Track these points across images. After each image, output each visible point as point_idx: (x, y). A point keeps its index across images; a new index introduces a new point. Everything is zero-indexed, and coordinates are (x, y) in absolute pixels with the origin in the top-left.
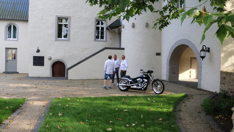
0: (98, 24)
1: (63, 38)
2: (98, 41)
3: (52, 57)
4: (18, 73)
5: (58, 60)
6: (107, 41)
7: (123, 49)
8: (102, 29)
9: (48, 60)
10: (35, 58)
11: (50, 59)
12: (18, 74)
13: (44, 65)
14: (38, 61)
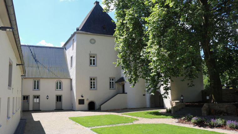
0: (111, 80)
1: (93, 88)
2: (111, 89)
4: (63, 109)
8: (113, 82)
9: (86, 101)
10: (79, 100)
13: (84, 104)
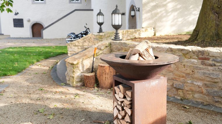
1: (40, 1)
2: (73, 3)
3: (30, 19)
4: (3, 34)
5: (37, 21)
6: (82, 2)
7: (92, 10)
9: (27, 22)
10: (15, 20)
11: (29, 21)
12: (3, 36)
13: (23, 27)
14: (18, 23)
